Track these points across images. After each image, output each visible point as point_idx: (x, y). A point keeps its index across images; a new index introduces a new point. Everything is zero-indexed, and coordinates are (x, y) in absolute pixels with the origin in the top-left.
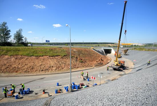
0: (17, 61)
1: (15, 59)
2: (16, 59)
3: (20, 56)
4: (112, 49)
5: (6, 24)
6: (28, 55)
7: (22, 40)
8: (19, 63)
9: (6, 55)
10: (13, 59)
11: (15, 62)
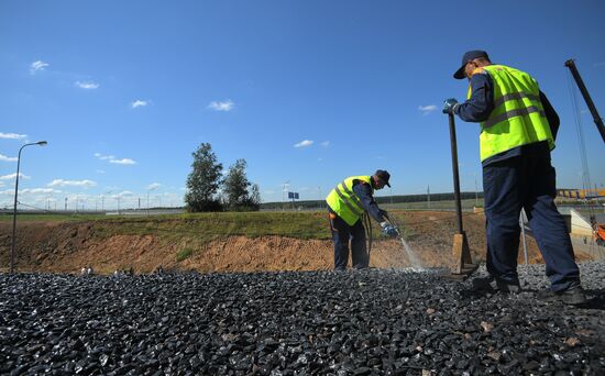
0: (276, 252)
1: (269, 249)
2: (271, 245)
3: (279, 239)
4: (573, 213)
5: (209, 148)
6: (297, 235)
7: (246, 192)
8: (283, 258)
9: (241, 235)
10: (263, 246)
11: (271, 255)
